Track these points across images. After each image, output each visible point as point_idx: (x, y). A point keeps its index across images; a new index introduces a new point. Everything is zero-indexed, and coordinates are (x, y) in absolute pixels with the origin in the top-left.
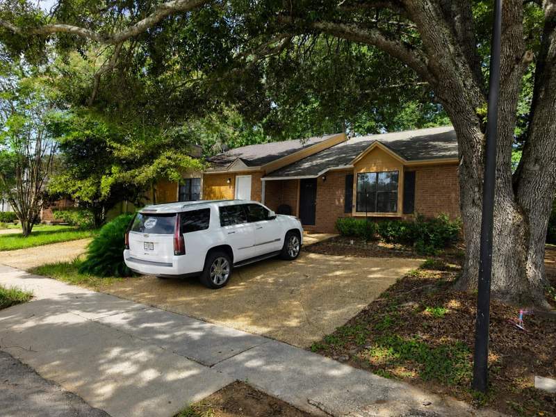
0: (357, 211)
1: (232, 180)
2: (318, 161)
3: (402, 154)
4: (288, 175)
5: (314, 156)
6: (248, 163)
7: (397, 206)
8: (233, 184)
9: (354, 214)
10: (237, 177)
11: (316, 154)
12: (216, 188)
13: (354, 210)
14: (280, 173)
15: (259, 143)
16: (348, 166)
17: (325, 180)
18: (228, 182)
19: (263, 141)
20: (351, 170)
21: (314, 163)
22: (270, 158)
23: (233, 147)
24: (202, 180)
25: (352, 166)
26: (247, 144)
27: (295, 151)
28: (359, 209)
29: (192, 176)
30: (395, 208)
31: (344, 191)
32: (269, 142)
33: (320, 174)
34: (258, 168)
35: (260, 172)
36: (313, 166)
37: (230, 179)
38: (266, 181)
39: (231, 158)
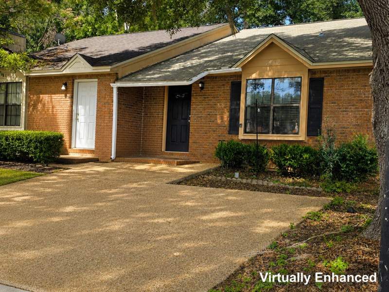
0: (245, 132)
1: (70, 86)
2: (194, 62)
3: (307, 55)
4: (149, 80)
5: (188, 54)
6: (92, 61)
7: (298, 125)
8: (70, 91)
9: (242, 136)
10: (76, 81)
11: (192, 51)
12: (45, 98)
13: (241, 130)
14: (140, 77)
15: (112, 34)
16: (233, 70)
17: (202, 88)
18: (63, 88)
19: (117, 31)
20: (238, 75)
21: (188, 64)
22: (126, 55)
23: (72, 38)
24: (25, 84)
25: (239, 69)
26: (93, 34)
27: (161, 45)
28: (248, 130)
29: (9, 79)
30: (296, 127)
31: (229, 104)
32: (126, 32)
33: (195, 79)
34: (106, 69)
35: (109, 74)
36: (185, 68)
37: (66, 84)
38: (119, 89)
39: (68, 54)
